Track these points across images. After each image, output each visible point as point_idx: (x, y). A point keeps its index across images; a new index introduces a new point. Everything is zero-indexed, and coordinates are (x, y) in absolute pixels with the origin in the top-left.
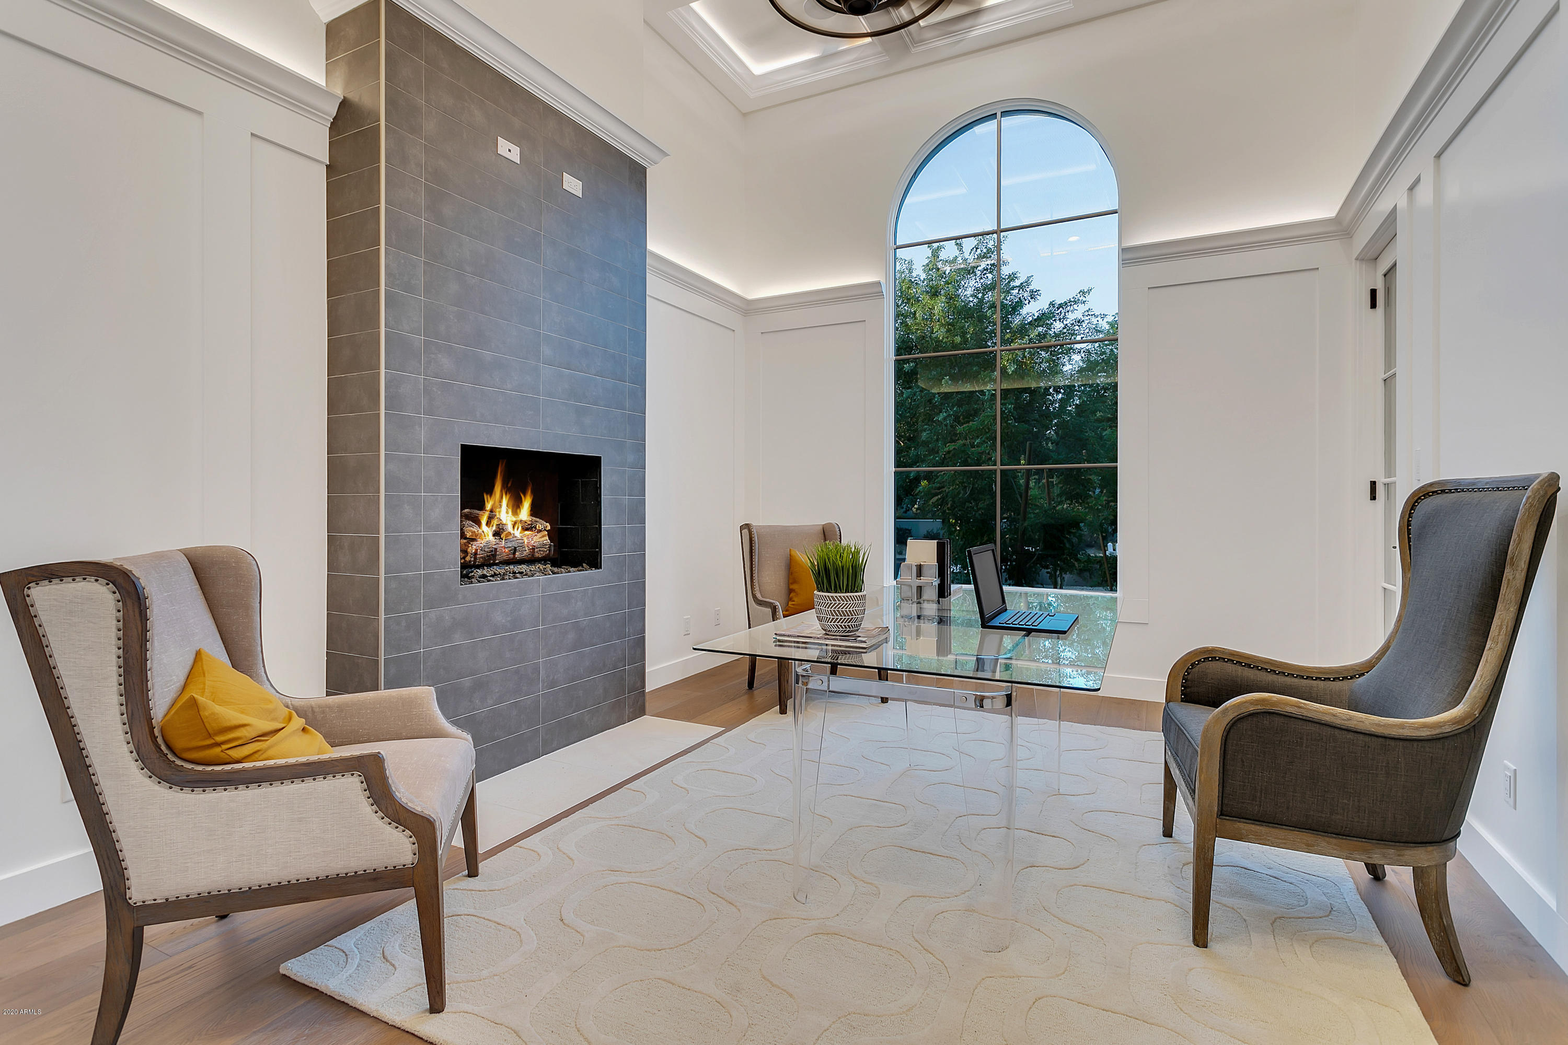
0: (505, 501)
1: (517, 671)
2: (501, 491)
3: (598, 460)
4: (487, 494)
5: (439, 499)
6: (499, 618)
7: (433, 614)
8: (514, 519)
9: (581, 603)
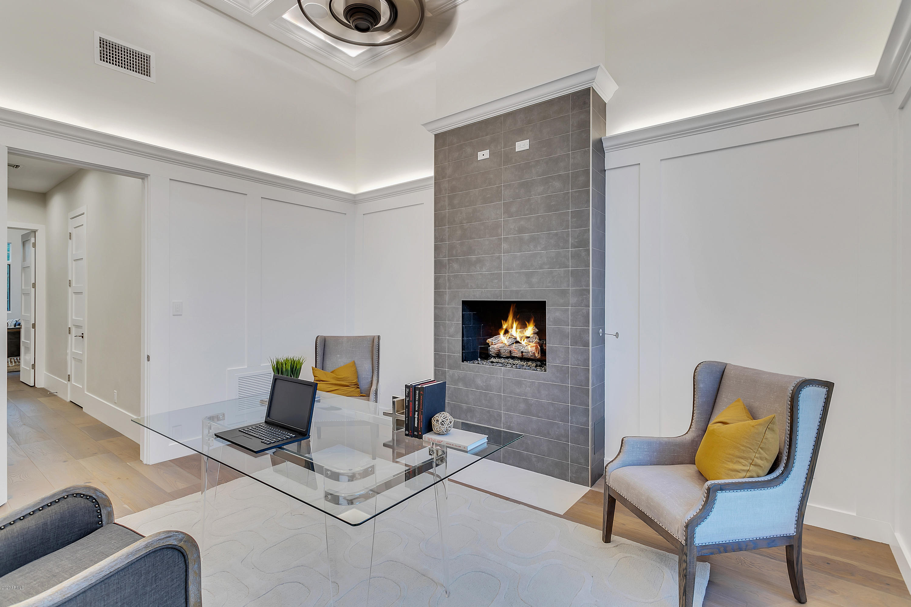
0: (515, 325)
1: (489, 412)
2: (513, 320)
3: (543, 303)
4: (504, 321)
5: (453, 324)
6: (479, 382)
7: (451, 372)
8: (522, 335)
9: (529, 389)
